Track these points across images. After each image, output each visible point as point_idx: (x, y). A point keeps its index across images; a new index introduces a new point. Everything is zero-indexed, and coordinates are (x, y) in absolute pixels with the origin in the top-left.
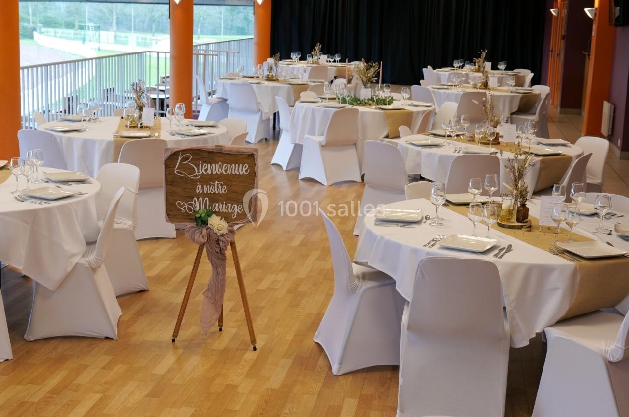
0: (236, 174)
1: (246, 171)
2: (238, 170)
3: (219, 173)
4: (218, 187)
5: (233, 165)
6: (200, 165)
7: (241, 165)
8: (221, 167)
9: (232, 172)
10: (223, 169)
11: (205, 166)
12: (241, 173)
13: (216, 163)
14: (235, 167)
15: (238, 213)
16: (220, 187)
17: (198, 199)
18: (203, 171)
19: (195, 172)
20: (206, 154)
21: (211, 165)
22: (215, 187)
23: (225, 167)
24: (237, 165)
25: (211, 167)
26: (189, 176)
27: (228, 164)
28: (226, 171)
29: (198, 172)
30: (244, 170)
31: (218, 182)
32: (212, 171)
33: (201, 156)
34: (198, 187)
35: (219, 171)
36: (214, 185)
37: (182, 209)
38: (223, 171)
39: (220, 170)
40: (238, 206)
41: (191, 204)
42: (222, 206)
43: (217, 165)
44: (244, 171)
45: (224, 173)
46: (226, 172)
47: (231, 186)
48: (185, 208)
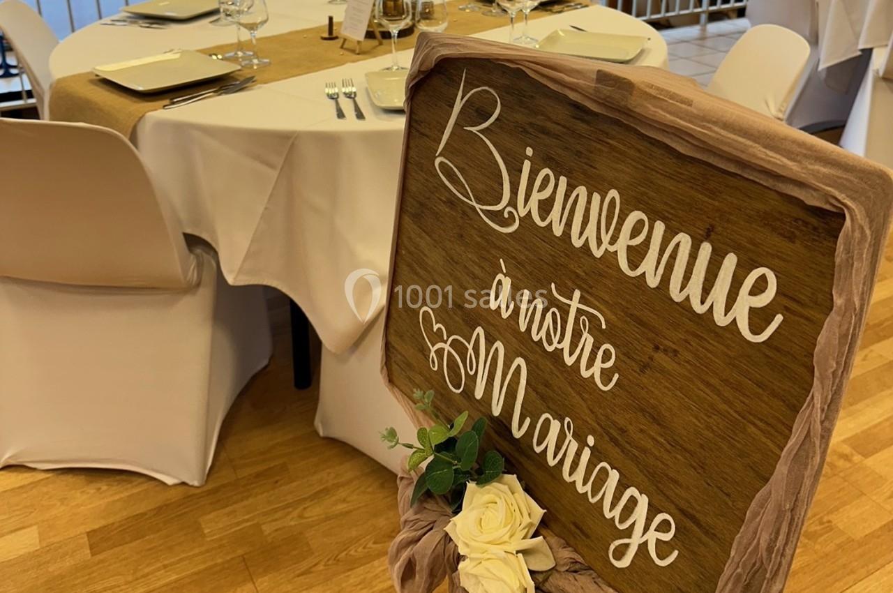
0: (686, 304)
1: (759, 318)
2: (706, 290)
3: (598, 253)
4: (577, 335)
5: (684, 240)
6: (527, 166)
7: (730, 262)
8: (613, 219)
9: (666, 279)
10: (624, 241)
11: (546, 180)
12: (721, 320)
13: (597, 185)
14: (693, 256)
15: (643, 547)
16: (588, 340)
17: (490, 341)
18: (533, 205)
19: (498, 201)
20: (561, 113)
21: (571, 188)
22: (564, 322)
23: (635, 232)
24: (706, 249)
25: (567, 197)
26: (477, 206)
27: (654, 216)
28: (636, 255)
29: (513, 203)
30: (745, 302)
31: (583, 300)
32: (569, 225)
33: (539, 120)
34: (500, 283)
35: (599, 242)
36: (565, 310)
37: (433, 350)
38: (621, 247)
39: (606, 238)
40: (653, 511)
41: (462, 351)
42: (578, 454)
43: (596, 197)
44: (741, 313)
45: (623, 263)
46: (634, 265)
47: (644, 367)
48: (440, 352)
